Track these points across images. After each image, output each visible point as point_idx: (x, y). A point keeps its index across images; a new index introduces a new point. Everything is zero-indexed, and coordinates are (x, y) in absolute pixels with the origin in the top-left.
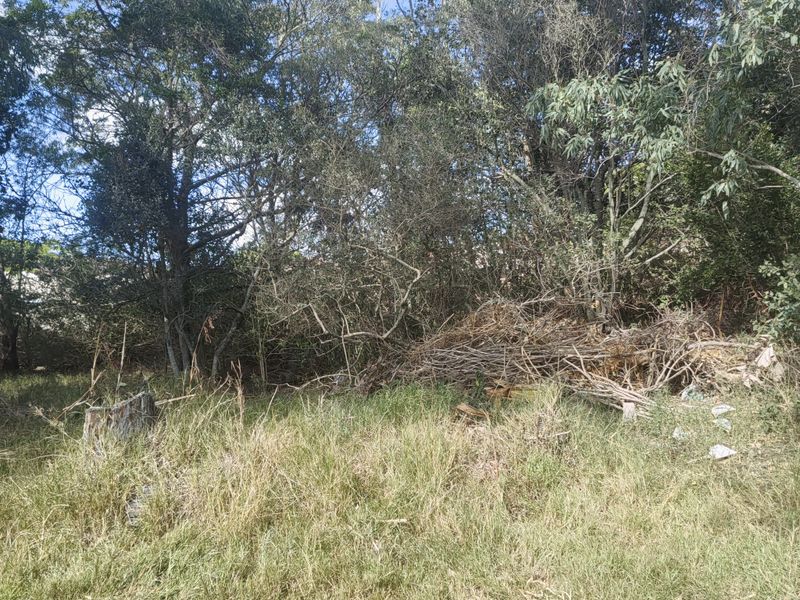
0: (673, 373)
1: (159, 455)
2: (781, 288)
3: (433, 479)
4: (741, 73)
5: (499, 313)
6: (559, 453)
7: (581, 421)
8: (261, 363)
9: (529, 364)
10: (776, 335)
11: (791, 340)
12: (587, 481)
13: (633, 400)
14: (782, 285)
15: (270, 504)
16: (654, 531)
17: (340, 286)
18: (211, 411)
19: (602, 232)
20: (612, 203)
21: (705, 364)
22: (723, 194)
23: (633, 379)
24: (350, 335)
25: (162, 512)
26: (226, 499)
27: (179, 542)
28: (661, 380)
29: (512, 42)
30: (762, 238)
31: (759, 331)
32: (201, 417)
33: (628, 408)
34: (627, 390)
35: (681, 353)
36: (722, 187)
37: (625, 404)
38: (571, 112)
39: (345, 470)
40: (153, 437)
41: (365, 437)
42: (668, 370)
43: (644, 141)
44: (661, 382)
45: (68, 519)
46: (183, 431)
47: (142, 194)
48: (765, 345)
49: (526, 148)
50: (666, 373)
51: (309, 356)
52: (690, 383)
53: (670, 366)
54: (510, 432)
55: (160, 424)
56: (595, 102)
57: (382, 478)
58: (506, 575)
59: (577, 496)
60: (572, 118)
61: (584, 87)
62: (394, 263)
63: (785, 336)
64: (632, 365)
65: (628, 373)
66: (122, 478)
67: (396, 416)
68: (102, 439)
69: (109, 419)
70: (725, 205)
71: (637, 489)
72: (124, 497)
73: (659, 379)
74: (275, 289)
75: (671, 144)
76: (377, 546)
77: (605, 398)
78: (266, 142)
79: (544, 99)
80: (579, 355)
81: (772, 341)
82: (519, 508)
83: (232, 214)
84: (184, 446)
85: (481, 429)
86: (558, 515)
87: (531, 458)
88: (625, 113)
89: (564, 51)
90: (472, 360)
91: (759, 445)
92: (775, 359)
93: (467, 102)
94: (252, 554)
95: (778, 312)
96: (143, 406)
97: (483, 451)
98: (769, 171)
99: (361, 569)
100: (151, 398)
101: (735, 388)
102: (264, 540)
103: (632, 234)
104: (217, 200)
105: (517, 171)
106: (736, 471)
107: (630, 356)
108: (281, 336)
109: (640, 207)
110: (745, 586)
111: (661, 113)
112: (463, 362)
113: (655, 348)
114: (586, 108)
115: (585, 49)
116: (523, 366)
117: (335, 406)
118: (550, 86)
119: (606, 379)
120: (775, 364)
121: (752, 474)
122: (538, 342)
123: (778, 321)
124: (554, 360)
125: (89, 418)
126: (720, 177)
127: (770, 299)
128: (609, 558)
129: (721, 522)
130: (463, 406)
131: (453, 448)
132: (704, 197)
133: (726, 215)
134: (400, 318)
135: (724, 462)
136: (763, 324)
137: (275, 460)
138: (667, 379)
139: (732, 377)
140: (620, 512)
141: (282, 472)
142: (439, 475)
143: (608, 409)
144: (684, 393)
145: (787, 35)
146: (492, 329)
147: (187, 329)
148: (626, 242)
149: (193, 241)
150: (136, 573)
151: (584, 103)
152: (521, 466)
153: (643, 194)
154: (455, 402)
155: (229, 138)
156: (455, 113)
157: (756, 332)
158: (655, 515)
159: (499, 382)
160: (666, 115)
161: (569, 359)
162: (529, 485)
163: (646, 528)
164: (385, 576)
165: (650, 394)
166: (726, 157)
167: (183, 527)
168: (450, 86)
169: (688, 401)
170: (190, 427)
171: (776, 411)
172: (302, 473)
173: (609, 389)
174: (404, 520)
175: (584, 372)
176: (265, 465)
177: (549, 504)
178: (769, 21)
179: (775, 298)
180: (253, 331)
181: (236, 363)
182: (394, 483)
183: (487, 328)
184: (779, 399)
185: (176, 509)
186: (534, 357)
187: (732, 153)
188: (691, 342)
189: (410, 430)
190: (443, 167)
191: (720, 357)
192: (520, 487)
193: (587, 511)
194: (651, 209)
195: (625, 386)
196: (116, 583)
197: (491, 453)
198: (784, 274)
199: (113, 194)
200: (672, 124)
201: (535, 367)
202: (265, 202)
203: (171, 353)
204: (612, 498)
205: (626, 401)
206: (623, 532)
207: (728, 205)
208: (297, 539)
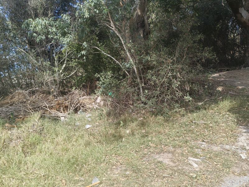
0: (75, 107)
2: (101, 81)
4: (85, 20)
5: (19, 95)
6: (41, 134)
7: (47, 124)
9: (31, 110)
10: (101, 93)
11: (105, 94)
12: (50, 140)
13: (63, 116)
14: (101, 79)
16: (69, 150)
19: (52, 68)
20: (56, 59)
21: (84, 104)
22: (84, 54)
23: (64, 110)
28: (72, 109)
29: (17, 5)
30: (97, 68)
31: (97, 93)
33: (62, 118)
34: (62, 114)
35: (77, 101)
36: (83, 52)
37: (61, 118)
38: (37, 28)
42: (73, 106)
43: (61, 38)
48: (98, 96)
49: (27, 42)
50: (73, 107)
52: (80, 110)
53: (74, 105)
54: (24, 130)
56: (45, 26)
58: (23, 173)
59: (47, 145)
60: (38, 30)
61: (41, 20)
63: (103, 94)
64: (63, 106)
65: (62, 108)
71: (65, 140)
73: (71, 109)
75: (68, 40)
77: (55, 116)
79: (28, 24)
80: (47, 105)
81: (100, 95)
82: (28, 153)
85: (14, 131)
86: (40, 152)
87: (31, 137)
88: (54, 30)
89: (35, 10)
90: (10, 110)
91: (98, 123)
92: (101, 100)
95: (101, 87)
97: (14, 137)
98: (95, 48)
101: (91, 109)
103: (63, 68)
105: (24, 49)
106: (92, 131)
107: (62, 103)
109: (64, 60)
110: (93, 158)
111: (65, 30)
112: (7, 112)
113: (69, 100)
114: (42, 27)
115: (42, 10)
116: (29, 110)
118: (30, 19)
119: (56, 111)
121: (96, 131)
122: (34, 102)
123: (101, 90)
124: (39, 107)
126: (83, 50)
128: (56, 160)
129: (88, 144)
130: (7, 125)
131: (3, 137)
132: (79, 55)
133: (85, 60)
135: (89, 129)
136: (97, 90)
138: (73, 109)
139: (90, 106)
140: (60, 148)
143: (56, 119)
145: (96, 10)
148: (61, 71)
151: (41, 26)
152: (27, 140)
153: (65, 56)
154: (3, 124)
158: (69, 146)
159: (20, 116)
160: (67, 31)
161: (43, 106)
162: (31, 145)
163: (67, 150)
165: (69, 114)
169: (80, 114)
171: (102, 114)
173: (57, 114)
175: (49, 110)
177: (37, 150)
178: (90, 5)
179: (99, 83)
183: (16, 99)
184: (103, 111)
186: (32, 107)
187: (85, 43)
188: (79, 98)
191: (88, 101)
192: (28, 146)
193: (49, 149)
194: (68, 61)
195: (61, 112)
197: (17, 138)
198: (101, 76)
200: (68, 34)
201: (33, 110)
204: (57, 144)
205: (62, 117)
206: (61, 153)
207: (86, 58)
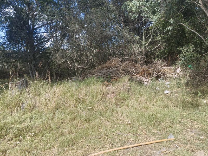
0: (157, 74)
1: (29, 94)
2: (182, 53)
3: (98, 98)
5: (115, 61)
6: (128, 92)
7: (134, 85)
8: (54, 75)
9: (122, 73)
10: (181, 65)
11: (185, 66)
12: (135, 98)
13: (146, 81)
14: (183, 52)
15: (58, 105)
17: (74, 55)
18: (42, 83)
19: (141, 41)
20: (144, 34)
21: (164, 72)
22: (169, 30)
23: (147, 76)
24: (77, 67)
25: (30, 107)
26: (47, 104)
27: (35, 113)
28: (154, 76)
30: (179, 42)
32: (39, 85)
35: (159, 70)
36: (169, 28)
37: (145, 82)
39: (76, 96)
40: (27, 90)
41: (81, 89)
42: (155, 74)
43: (151, 16)
44: (154, 77)
45: (6, 109)
46: (35, 88)
47: (21, 30)
48: (178, 67)
49: (122, 20)
50: (155, 75)
51: (67, 73)
52: (161, 77)
53: (156, 73)
54: (117, 87)
55: (29, 87)
56: (139, 6)
57: (85, 98)
58: (115, 118)
59: (133, 102)
60: (133, 10)
61: (136, 2)
62: (88, 48)
63: (183, 65)
64: (147, 73)
66: (20, 100)
67: (89, 84)
68: (14, 90)
69: (16, 85)
70: (170, 33)
71: (147, 100)
72: (21, 104)
74: (58, 55)
75: (157, 17)
76: (84, 112)
77: (140, 81)
78: (55, 17)
79: (126, 5)
80: (134, 71)
81: (180, 66)
82: (119, 105)
83: (46, 37)
84: (35, 92)
85: (110, 87)
86: (128, 106)
87: (122, 93)
88: (146, 9)
90: (108, 72)
91: (176, 91)
92: (180, 71)
93: (107, 7)
94: (53, 115)
95: (182, 59)
96: (24, 82)
97: (110, 92)
98: (181, 24)
99: (80, 117)
100: (26, 80)
101: (171, 78)
102: (56, 112)
103: (149, 42)
104: (41, 33)
105: (120, 26)
106: (170, 96)
107: (147, 71)
108: (59, 68)
109: (151, 35)
110: (169, 119)
111: (155, 9)
112: (106, 73)
113: (153, 69)
114: (136, 8)
116: (121, 74)
117: (73, 83)
118: (128, 2)
119: (141, 76)
120: (180, 72)
121: (174, 96)
122: (124, 68)
123: (182, 62)
124: (128, 72)
125: (10, 85)
126: (169, 26)
127: (180, 56)
128: (139, 114)
129: (166, 106)
130: (106, 82)
131: (103, 91)
132: (165, 31)
133: (170, 35)
134: (90, 62)
135: (167, 94)
136: (178, 62)
137: (59, 94)
138: (155, 76)
139: (170, 76)
140: (142, 105)
141: (60, 97)
142: (99, 97)
143: (140, 83)
144: (159, 80)
146: (113, 65)
147: (35, 66)
148: (147, 45)
149: (35, 44)
150: (25, 120)
151: (136, 6)
152: (119, 95)
153: (151, 32)
154: (103, 81)
155: (44, 16)
156: (104, 10)
157: (176, 64)
158: (150, 105)
159: (114, 78)
160: (156, 9)
161: (132, 72)
162: (121, 99)
163: (148, 108)
164: (86, 119)
165: (151, 80)
166: (170, 21)
167: (36, 110)
168: (103, 3)
169: (160, 82)
170: (37, 87)
171: (180, 83)
172: (66, 97)
173: (141, 79)
174: (91, 107)
175: (135, 75)
176: (56, 96)
177: (126, 104)
179: (181, 56)
180: (52, 67)
181: (48, 71)
182: (88, 100)
183: (112, 64)
184: (181, 80)
185: (34, 106)
186: (123, 71)
187: (172, 19)
188: (161, 67)
189: (92, 87)
190: (101, 24)
191: (168, 71)
192: (119, 100)
193: (134, 105)
194: (154, 36)
195: (145, 78)
196: (20, 122)
197: (112, 92)
198: (183, 49)
199: (13, 29)
200: (158, 12)
202: (54, 33)
203: (30, 73)
204: (141, 102)
206: (143, 109)
207: (171, 33)
208: (65, 112)
